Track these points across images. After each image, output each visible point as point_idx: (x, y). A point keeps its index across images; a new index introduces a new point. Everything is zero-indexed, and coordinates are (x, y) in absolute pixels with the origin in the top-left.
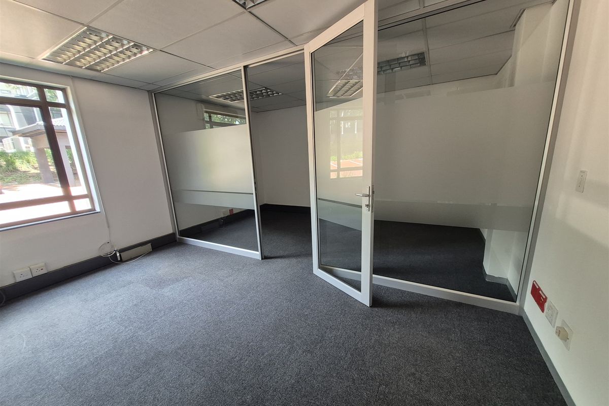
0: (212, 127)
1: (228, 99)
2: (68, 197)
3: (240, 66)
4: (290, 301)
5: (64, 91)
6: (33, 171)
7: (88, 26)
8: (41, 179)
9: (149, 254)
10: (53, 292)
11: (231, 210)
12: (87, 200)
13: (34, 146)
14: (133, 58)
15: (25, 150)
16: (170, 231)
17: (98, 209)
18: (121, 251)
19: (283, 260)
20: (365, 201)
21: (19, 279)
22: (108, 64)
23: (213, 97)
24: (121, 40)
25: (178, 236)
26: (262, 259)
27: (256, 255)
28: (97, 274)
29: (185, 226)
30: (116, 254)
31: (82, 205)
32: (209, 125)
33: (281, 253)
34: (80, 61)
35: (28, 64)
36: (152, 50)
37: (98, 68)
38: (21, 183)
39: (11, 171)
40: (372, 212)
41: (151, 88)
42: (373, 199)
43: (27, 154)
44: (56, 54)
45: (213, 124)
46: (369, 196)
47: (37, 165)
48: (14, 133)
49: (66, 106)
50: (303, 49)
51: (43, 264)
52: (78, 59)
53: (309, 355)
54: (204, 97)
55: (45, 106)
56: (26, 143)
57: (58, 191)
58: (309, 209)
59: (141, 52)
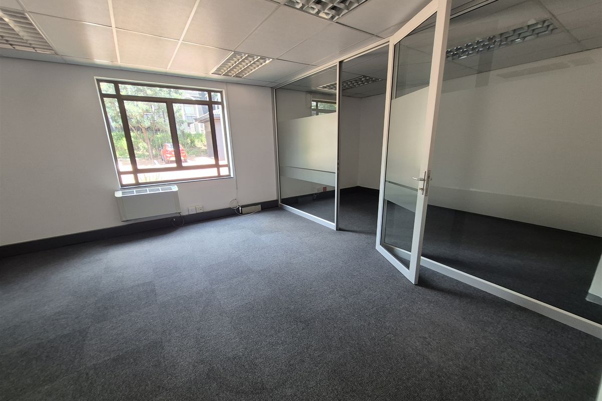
0: (317, 114)
1: (332, 88)
2: (217, 166)
3: (336, 62)
4: (346, 263)
5: (221, 92)
6: (204, 148)
7: (234, 51)
8: (207, 153)
9: (258, 212)
10: (205, 224)
11: (325, 188)
12: (227, 168)
13: (205, 130)
14: (260, 66)
15: (200, 132)
16: (275, 198)
17: (232, 176)
18: (242, 207)
19: (354, 234)
20: (421, 185)
21: (191, 213)
22: (246, 72)
23: (320, 88)
24: (253, 56)
25: (280, 203)
26: (337, 230)
27: (332, 225)
28: (227, 219)
29: (286, 196)
30: (239, 208)
31: (224, 171)
32: (315, 112)
33: (355, 228)
34: (230, 73)
35: (204, 78)
36: (271, 60)
37: (241, 76)
38: (197, 156)
39: (192, 147)
40: (425, 196)
41: (274, 85)
42: (427, 183)
43: (201, 135)
44: (219, 69)
45: (318, 111)
46: (424, 180)
47: (206, 144)
48: (196, 120)
49: (221, 103)
50: (389, 41)
51: (201, 206)
52: (229, 71)
53: (343, 299)
54: (313, 88)
55: (210, 104)
56: (202, 127)
57: (212, 161)
58: (378, 191)
59: (265, 62)
